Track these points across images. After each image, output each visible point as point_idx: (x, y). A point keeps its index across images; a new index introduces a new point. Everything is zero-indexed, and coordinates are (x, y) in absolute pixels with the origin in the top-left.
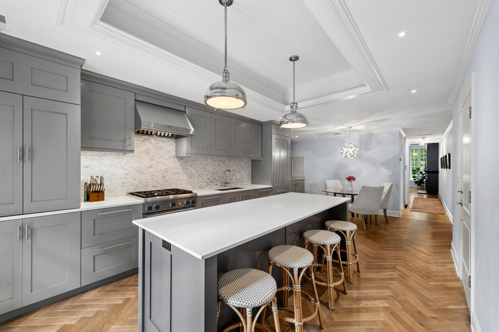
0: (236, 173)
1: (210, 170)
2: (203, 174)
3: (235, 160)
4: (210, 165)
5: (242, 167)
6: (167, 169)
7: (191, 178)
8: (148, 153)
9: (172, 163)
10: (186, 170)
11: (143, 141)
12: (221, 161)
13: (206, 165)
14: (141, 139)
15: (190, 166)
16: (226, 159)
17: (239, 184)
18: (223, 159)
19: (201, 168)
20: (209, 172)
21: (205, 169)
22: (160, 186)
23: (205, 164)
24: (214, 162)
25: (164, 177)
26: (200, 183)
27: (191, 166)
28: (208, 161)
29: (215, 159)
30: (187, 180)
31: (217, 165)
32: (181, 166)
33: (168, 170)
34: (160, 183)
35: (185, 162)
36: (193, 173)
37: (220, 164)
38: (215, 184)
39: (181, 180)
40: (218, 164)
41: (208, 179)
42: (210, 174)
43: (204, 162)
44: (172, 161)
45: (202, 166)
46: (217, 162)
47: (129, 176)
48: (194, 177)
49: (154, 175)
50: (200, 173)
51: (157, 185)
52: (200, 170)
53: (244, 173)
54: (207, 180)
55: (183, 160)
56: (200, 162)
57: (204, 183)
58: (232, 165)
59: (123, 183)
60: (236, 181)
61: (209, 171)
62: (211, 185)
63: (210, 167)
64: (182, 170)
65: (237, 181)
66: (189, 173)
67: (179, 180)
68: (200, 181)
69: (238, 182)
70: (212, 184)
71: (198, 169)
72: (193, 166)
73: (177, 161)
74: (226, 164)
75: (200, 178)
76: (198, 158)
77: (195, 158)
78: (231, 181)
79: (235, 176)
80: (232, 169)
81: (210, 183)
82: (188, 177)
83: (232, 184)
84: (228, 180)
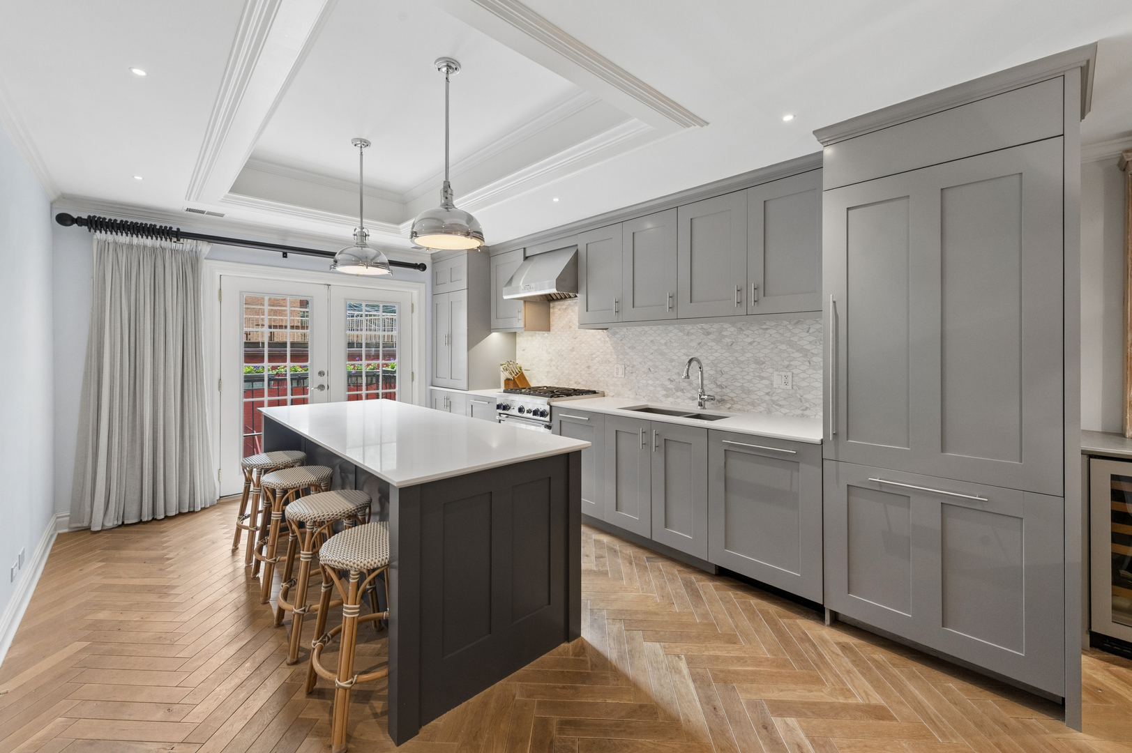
0: (770, 370)
1: (675, 357)
2: (657, 367)
3: (765, 328)
4: (675, 345)
5: (801, 350)
6: (592, 355)
7: (632, 373)
8: (570, 327)
9: (599, 342)
10: (621, 357)
11: (566, 309)
12: (709, 334)
13: (666, 344)
14: (564, 307)
15: (629, 348)
16: (726, 325)
17: (784, 411)
18: (716, 326)
19: (652, 351)
20: (673, 364)
21: (662, 354)
22: (584, 383)
23: (663, 341)
24: (685, 337)
25: (589, 367)
26: (651, 388)
27: (632, 348)
28: (671, 335)
29: (688, 328)
30: (623, 376)
31: (694, 344)
32: (614, 348)
33: (594, 356)
34: (584, 378)
35: (621, 340)
36: (635, 363)
37: (705, 341)
38: (689, 395)
39: (613, 377)
40: (699, 341)
41: (669, 379)
42: (674, 367)
44: (599, 339)
45: (655, 348)
46: (693, 337)
47: (553, 363)
48: (637, 372)
49: (577, 364)
50: (650, 363)
51: (580, 380)
52: (651, 357)
53: (810, 371)
54: (667, 383)
55: (618, 336)
56: (651, 338)
57: (659, 389)
58: (751, 343)
59: (548, 372)
60: (767, 398)
61: (672, 361)
62: (678, 397)
63: (676, 351)
64: (615, 357)
65: (775, 398)
66: (628, 363)
67: (611, 376)
68: (650, 382)
69: (780, 403)
70: (679, 394)
71: (646, 354)
72: (635, 348)
73: (607, 339)
74: (728, 340)
75: (651, 376)
76: (647, 328)
77: (639, 329)
78: (744, 396)
79: (766, 382)
80: (748, 355)
81: (674, 390)
82: (627, 372)
83: (750, 407)
84: (732, 391)
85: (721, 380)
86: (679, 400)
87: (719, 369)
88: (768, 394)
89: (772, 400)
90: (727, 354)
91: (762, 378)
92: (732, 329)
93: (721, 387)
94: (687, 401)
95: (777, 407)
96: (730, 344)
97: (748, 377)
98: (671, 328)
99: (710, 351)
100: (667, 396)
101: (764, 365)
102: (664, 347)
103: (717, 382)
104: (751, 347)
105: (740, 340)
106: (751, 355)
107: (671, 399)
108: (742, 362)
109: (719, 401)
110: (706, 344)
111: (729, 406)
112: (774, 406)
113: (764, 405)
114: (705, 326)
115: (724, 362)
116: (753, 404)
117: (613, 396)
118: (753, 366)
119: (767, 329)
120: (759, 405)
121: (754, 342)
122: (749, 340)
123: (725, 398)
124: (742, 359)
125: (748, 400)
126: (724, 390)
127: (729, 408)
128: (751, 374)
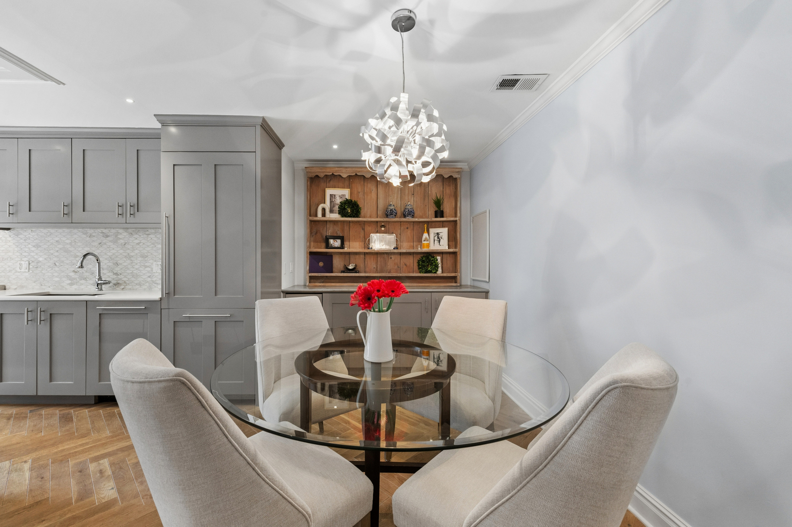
0: (151, 261)
1: (79, 254)
2: (63, 262)
3: (147, 233)
4: (79, 244)
7: (37, 267)
9: (1, 241)
10: (25, 254)
12: (107, 236)
13: (70, 244)
15: (34, 246)
16: (121, 231)
18: (113, 231)
19: (57, 249)
20: (77, 259)
21: (67, 251)
23: (68, 241)
24: (88, 239)
26: (57, 279)
27: (37, 247)
28: (75, 236)
29: (90, 231)
30: (27, 270)
31: (96, 244)
32: (17, 247)
35: (25, 240)
36: (40, 259)
37: (104, 241)
39: (16, 272)
40: (100, 241)
41: (74, 271)
43: (64, 239)
44: (1, 239)
45: (60, 246)
46: (95, 239)
48: (42, 266)
50: (55, 259)
52: (56, 254)
54: (72, 274)
55: (21, 236)
56: (57, 239)
57: (64, 279)
58: (138, 244)
60: (149, 279)
61: (76, 257)
62: (82, 284)
63: (80, 249)
64: (18, 254)
65: (154, 279)
66: (33, 259)
67: (13, 272)
68: (56, 274)
69: (157, 282)
70: (83, 281)
71: (52, 252)
72: (40, 246)
73: (10, 239)
74: (122, 241)
75: (57, 269)
76: (52, 231)
77: (45, 231)
78: (133, 279)
79: (149, 269)
80: (137, 251)
81: (78, 279)
82: (31, 267)
83: (137, 287)
84: (125, 277)
85: (117, 269)
86: (82, 287)
87: (115, 262)
88: (149, 277)
89: (152, 281)
90: (121, 251)
91: (146, 267)
92: (125, 234)
93: (116, 274)
94: (89, 287)
95: (155, 285)
96: (123, 244)
97: (137, 267)
98: (75, 231)
99: (108, 249)
100: (71, 284)
101: (147, 258)
102: (68, 246)
103: (114, 271)
104: (138, 246)
105: (131, 241)
106: (139, 251)
107: (75, 287)
108: (132, 256)
109: (115, 285)
110: (105, 244)
111: (122, 287)
112: (153, 284)
113: (147, 284)
114: (104, 231)
115: (119, 257)
116: (140, 284)
117: (16, 289)
118: (140, 259)
119: (149, 234)
120: (144, 284)
121: (140, 242)
122: (137, 241)
123: (120, 282)
124: (132, 254)
125: (136, 282)
126: (119, 277)
127: (123, 289)
128: (139, 264)
